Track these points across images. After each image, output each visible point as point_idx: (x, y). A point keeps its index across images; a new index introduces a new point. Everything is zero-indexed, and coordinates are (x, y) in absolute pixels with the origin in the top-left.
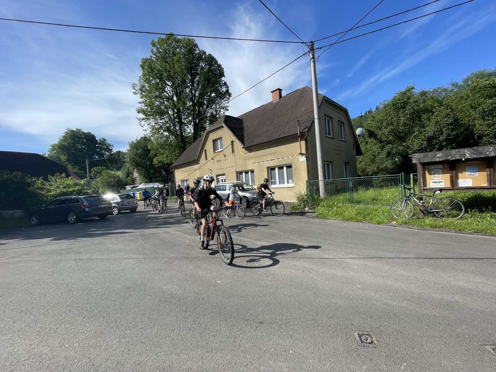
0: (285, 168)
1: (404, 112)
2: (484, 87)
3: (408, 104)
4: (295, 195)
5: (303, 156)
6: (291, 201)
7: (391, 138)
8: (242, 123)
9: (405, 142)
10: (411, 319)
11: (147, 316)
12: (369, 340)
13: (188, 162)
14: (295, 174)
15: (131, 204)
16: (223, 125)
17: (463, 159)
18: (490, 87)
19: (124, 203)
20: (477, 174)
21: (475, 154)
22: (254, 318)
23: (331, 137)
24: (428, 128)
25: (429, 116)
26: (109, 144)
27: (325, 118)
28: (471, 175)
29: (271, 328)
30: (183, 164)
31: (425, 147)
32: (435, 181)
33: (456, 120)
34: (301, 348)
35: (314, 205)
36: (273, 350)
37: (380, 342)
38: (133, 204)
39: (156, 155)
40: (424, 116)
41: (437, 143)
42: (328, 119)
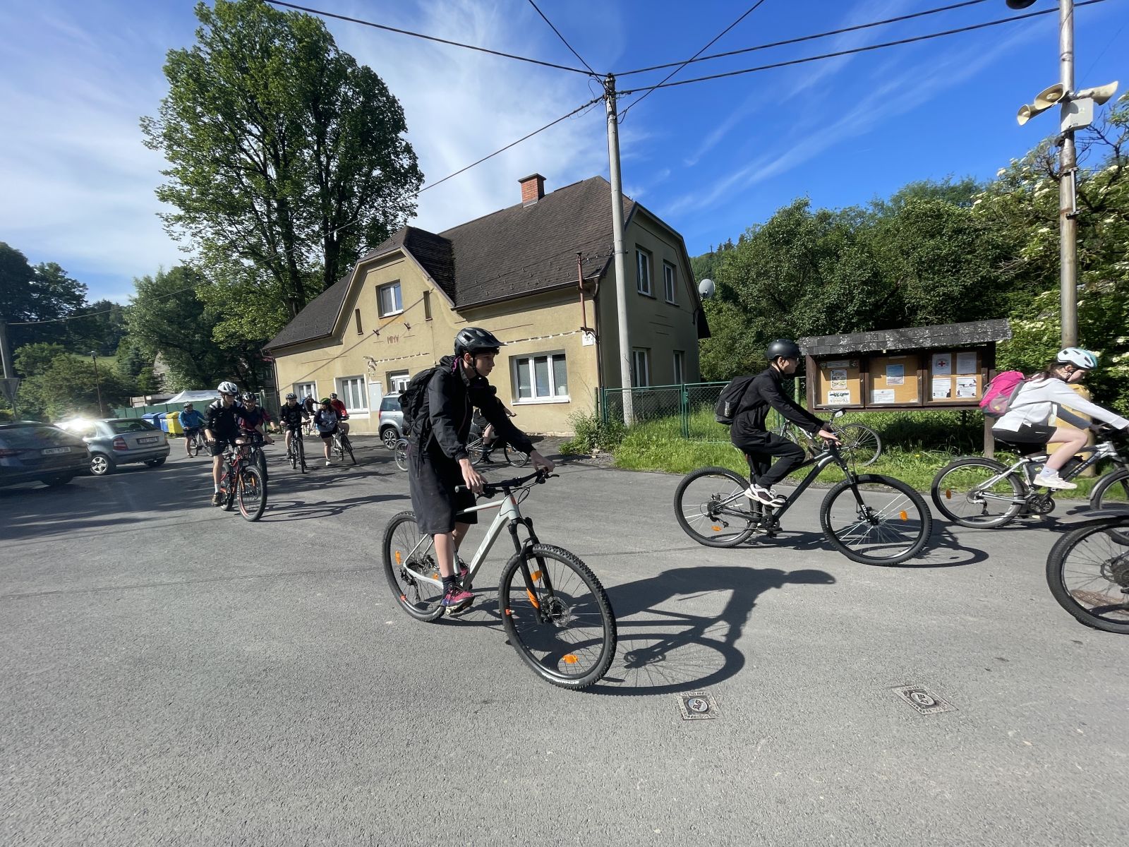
0: (550, 360)
1: (788, 251)
2: (925, 214)
3: (796, 235)
4: (570, 420)
5: (590, 335)
6: (563, 435)
7: (764, 303)
8: (451, 250)
9: (790, 312)
10: (780, 657)
11: (197, 722)
12: (703, 707)
13: (313, 340)
14: (570, 373)
15: (150, 445)
16: (403, 251)
17: (884, 352)
18: (931, 216)
19: (125, 443)
20: (903, 380)
21: (902, 342)
22: (470, 693)
23: (649, 294)
24: (828, 288)
25: (832, 263)
26: (75, 281)
27: (636, 252)
28: (894, 381)
29: (509, 709)
30: (298, 343)
31: (823, 325)
32: (836, 392)
33: (876, 275)
34: (570, 742)
35: (611, 443)
36: (510, 755)
37: (723, 706)
38: (155, 445)
39: (219, 318)
40: (823, 264)
41: (843, 318)
42: (643, 256)
